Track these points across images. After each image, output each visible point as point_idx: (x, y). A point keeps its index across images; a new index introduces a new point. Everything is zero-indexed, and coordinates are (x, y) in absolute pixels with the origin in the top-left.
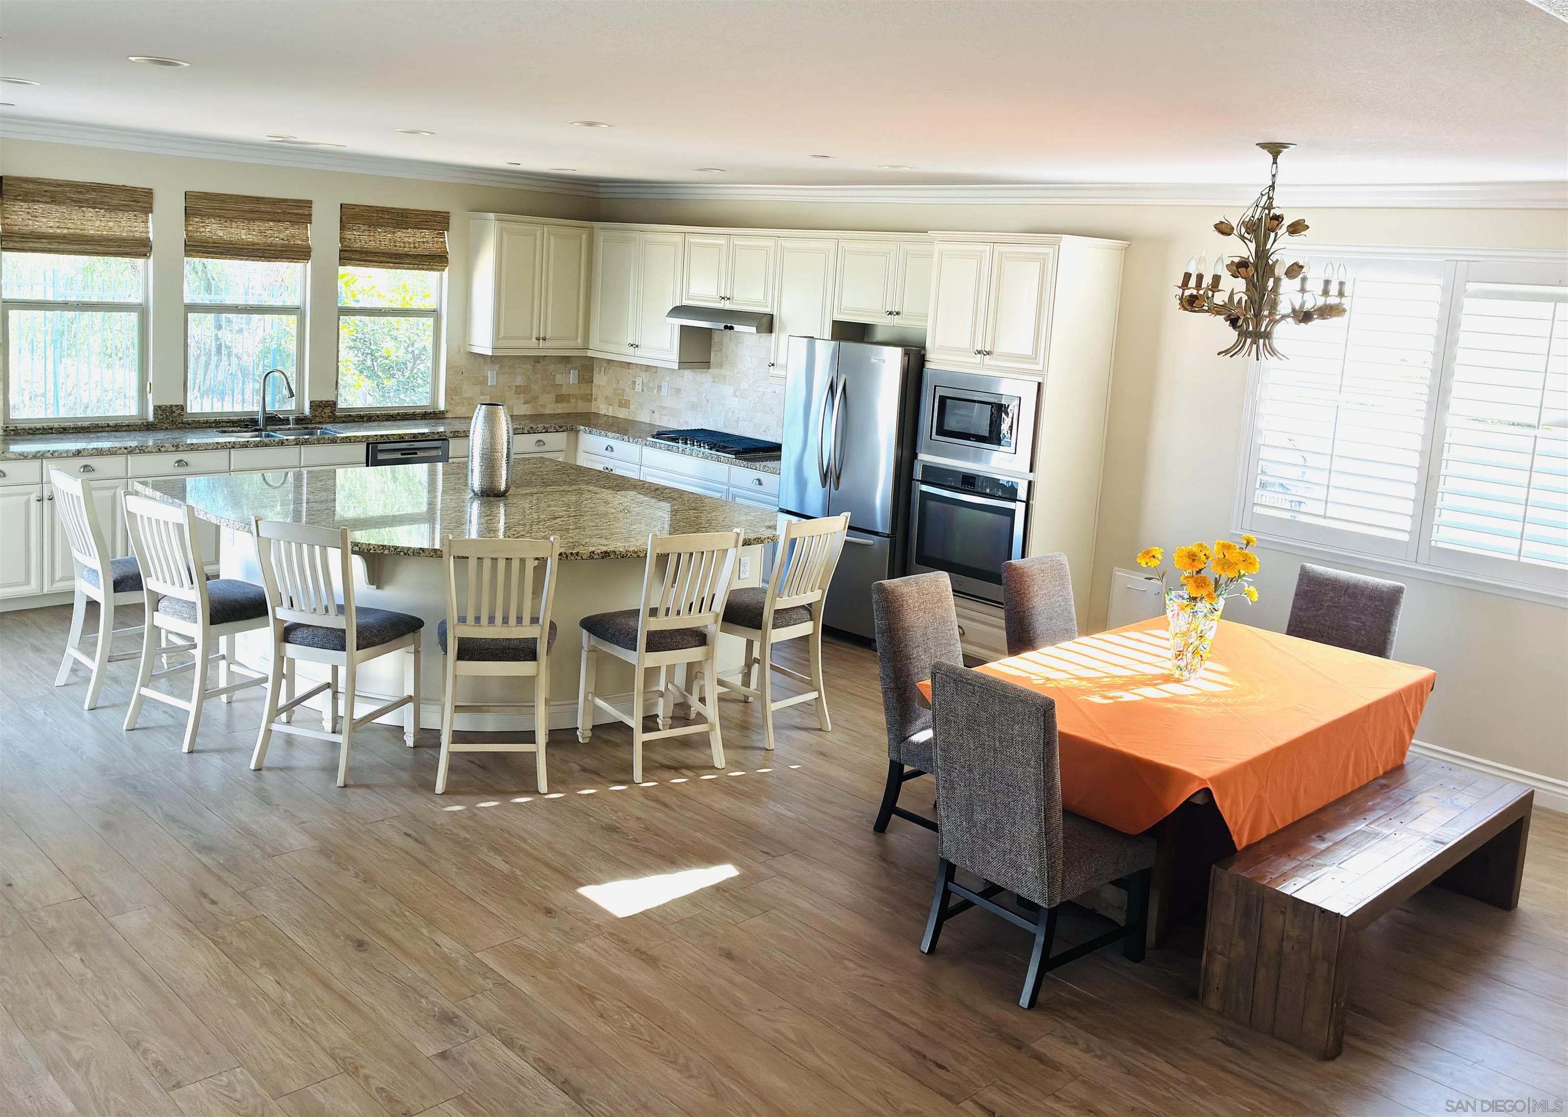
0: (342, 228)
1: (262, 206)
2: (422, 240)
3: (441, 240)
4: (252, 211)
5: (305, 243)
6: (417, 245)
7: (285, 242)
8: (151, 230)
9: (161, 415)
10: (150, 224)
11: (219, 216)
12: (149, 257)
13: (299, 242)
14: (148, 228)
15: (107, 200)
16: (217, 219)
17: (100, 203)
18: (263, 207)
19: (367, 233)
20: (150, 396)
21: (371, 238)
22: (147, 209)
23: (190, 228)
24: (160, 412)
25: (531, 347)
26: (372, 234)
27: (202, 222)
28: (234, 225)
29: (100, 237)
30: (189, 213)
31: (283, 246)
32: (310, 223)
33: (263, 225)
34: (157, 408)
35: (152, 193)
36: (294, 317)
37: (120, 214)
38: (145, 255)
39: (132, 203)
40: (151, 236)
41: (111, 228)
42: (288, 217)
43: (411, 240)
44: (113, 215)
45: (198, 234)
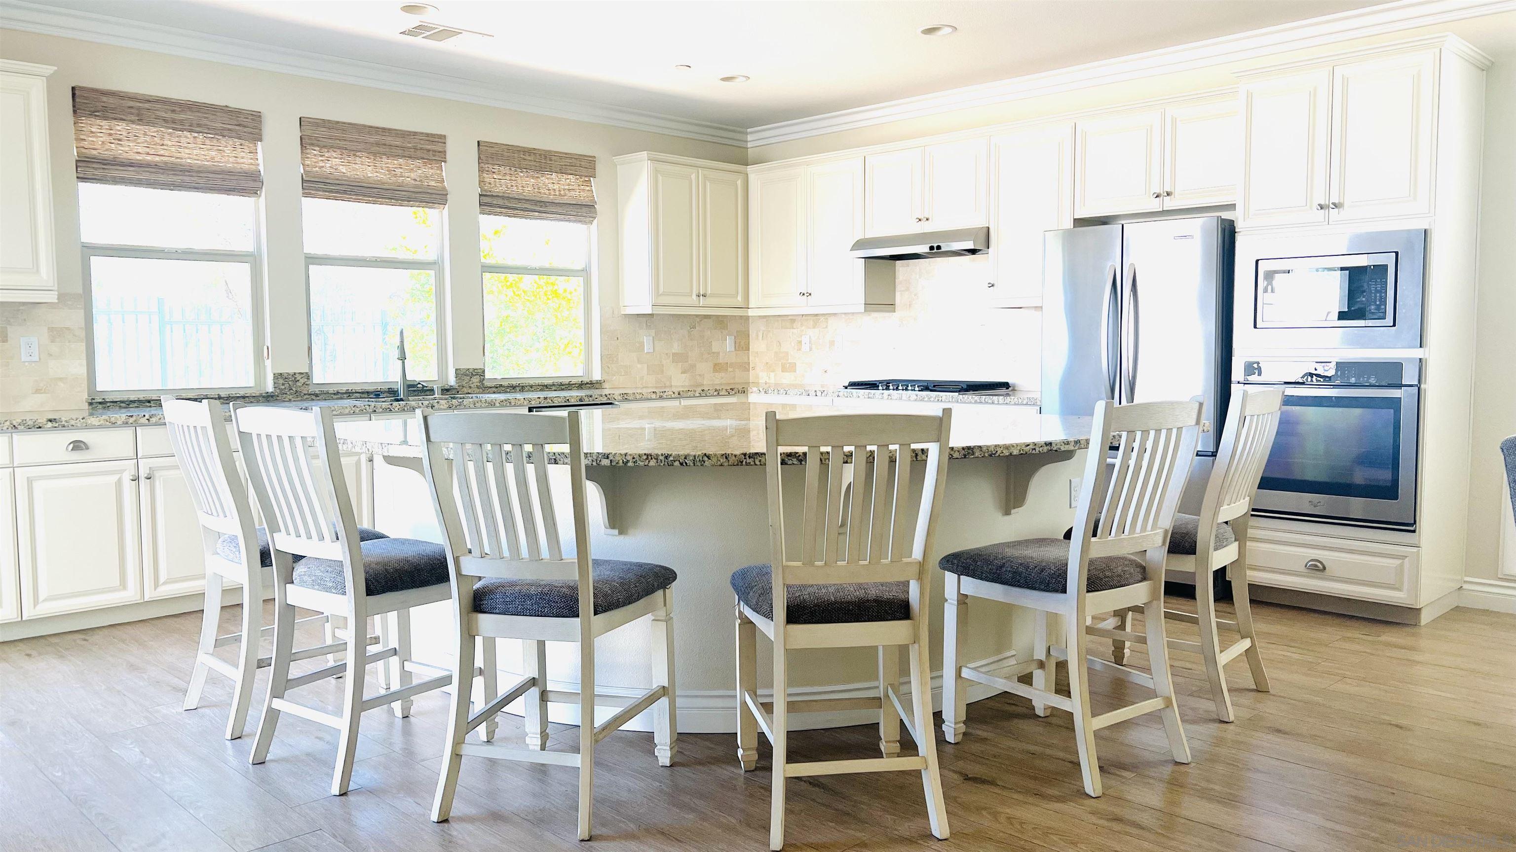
0: (481, 170)
1: (389, 138)
2: (567, 187)
3: (588, 188)
4: (378, 144)
5: (440, 185)
6: (562, 193)
7: (417, 183)
8: (260, 161)
9: (283, 384)
10: (260, 156)
11: (339, 148)
12: (260, 196)
13: (433, 183)
14: (257, 159)
15: (205, 121)
16: (339, 151)
17: (199, 125)
18: (389, 140)
19: (508, 177)
20: (268, 363)
21: (514, 183)
22: (256, 136)
23: (308, 162)
24: (281, 381)
25: (690, 306)
26: (513, 178)
27: (322, 156)
28: (358, 160)
29: (200, 167)
30: (304, 143)
31: (416, 186)
32: (445, 162)
33: (394, 163)
34: (278, 376)
35: (260, 116)
36: (432, 273)
37: (223, 141)
38: (254, 192)
39: (237, 128)
40: (261, 168)
41: (213, 158)
42: (419, 154)
43: (556, 187)
44: (215, 142)
45: (317, 169)
